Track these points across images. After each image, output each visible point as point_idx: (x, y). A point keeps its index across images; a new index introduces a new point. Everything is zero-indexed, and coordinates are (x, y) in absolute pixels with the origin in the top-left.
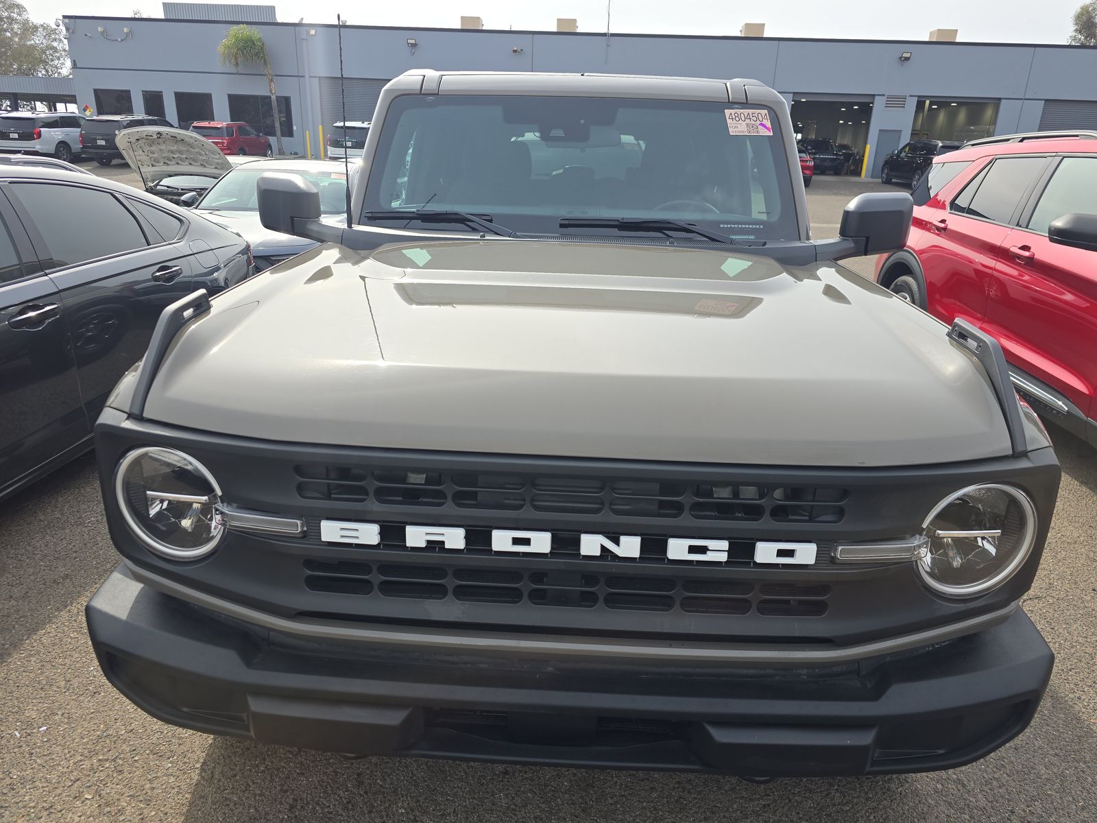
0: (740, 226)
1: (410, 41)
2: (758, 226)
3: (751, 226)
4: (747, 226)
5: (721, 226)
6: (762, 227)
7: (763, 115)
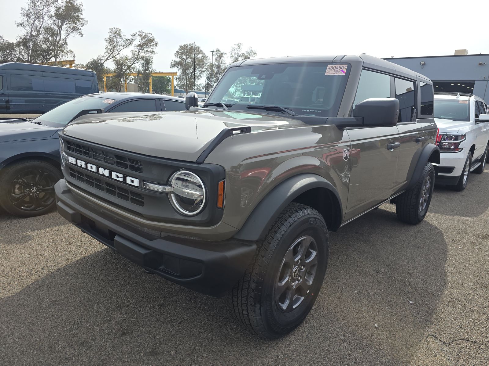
0: (311, 111)
1: (422, 63)
2: (318, 111)
3: (315, 111)
4: (314, 111)
5: (303, 110)
6: (320, 111)
7: (345, 67)
